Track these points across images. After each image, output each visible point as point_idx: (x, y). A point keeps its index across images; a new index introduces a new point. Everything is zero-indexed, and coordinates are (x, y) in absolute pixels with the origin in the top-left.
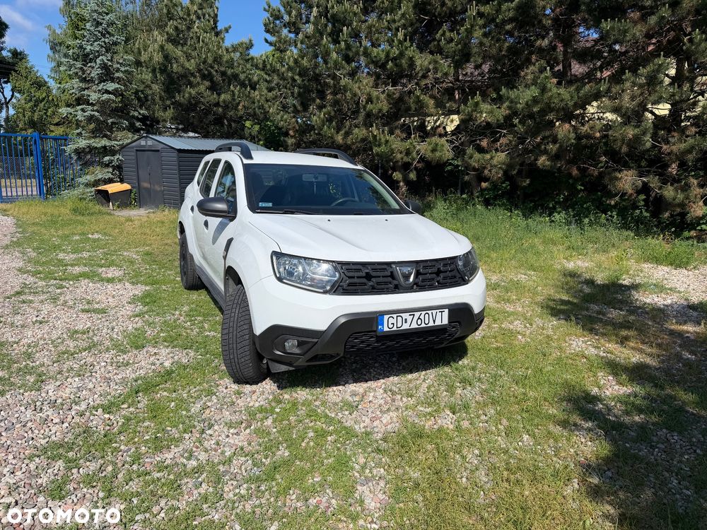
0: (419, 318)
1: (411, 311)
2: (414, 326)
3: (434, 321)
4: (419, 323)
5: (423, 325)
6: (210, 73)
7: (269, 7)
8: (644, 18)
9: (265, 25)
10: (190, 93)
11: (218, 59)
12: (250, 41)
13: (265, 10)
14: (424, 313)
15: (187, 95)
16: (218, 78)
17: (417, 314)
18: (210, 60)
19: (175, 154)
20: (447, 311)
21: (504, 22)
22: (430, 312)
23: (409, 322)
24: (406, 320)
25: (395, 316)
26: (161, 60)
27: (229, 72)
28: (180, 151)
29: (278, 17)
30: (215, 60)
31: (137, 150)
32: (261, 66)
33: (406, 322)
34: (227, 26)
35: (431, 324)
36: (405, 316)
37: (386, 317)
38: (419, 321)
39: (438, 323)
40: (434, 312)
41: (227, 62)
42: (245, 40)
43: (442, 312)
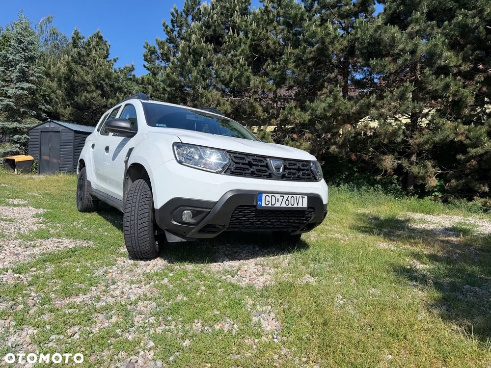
0: (287, 200)
1: (282, 194)
2: (284, 205)
3: (298, 204)
4: (287, 204)
5: (290, 206)
6: (102, 85)
7: (147, 45)
8: (394, 61)
9: (145, 56)
10: (86, 96)
11: (108, 76)
12: (133, 66)
13: (144, 47)
14: (290, 196)
15: (83, 98)
16: (107, 89)
17: (286, 196)
18: (102, 75)
19: (72, 134)
20: (306, 197)
21: (308, 60)
22: (294, 196)
23: (280, 201)
24: (278, 199)
25: (270, 195)
26: (66, 72)
27: (116, 85)
28: (76, 132)
29: (153, 52)
30: (106, 76)
31: (41, 131)
32: (140, 82)
33: (278, 201)
34: (115, 58)
35: (296, 206)
36: (278, 196)
37: (264, 195)
38: (287, 202)
39: (300, 205)
40: (298, 196)
41: (115, 78)
42: (129, 65)
43: (303, 197)
